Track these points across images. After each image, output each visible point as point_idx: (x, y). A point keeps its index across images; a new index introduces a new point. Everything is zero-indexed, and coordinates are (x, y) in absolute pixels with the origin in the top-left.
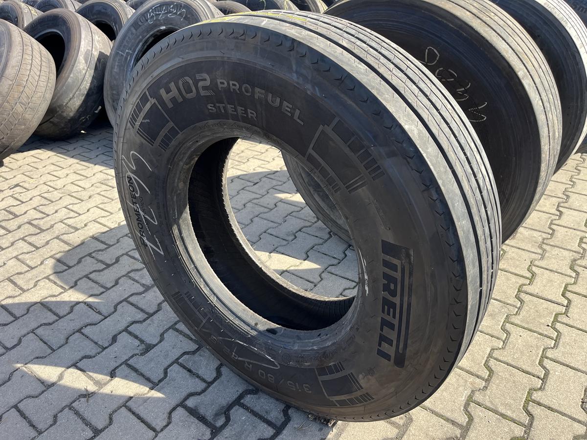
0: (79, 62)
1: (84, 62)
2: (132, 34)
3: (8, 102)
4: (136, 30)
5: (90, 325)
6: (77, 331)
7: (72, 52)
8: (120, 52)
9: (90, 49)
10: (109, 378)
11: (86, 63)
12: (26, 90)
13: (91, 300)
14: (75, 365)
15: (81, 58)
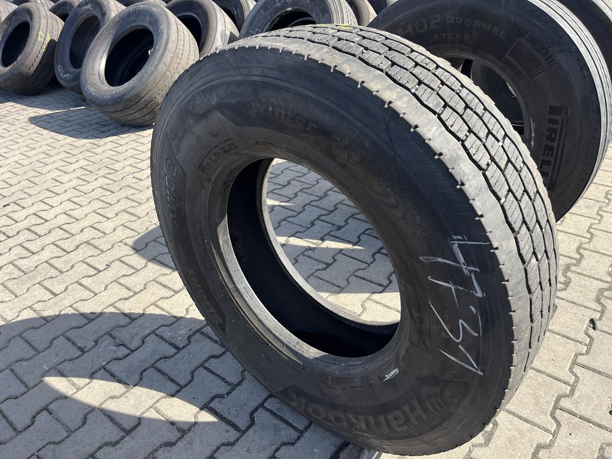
0: (217, 40)
1: (220, 40)
2: (261, 15)
3: (170, 71)
4: (265, 12)
5: (291, 217)
6: (284, 220)
7: (211, 32)
8: (251, 31)
9: (224, 29)
10: (320, 242)
11: (222, 41)
12: (182, 62)
13: (283, 204)
14: (293, 236)
15: (218, 36)
